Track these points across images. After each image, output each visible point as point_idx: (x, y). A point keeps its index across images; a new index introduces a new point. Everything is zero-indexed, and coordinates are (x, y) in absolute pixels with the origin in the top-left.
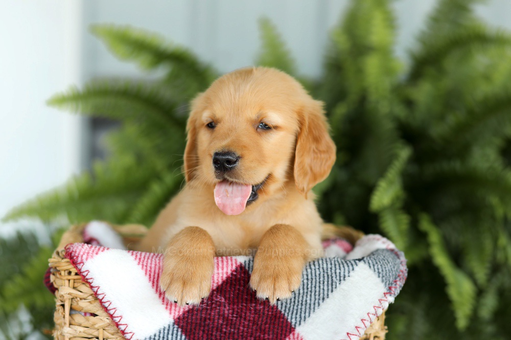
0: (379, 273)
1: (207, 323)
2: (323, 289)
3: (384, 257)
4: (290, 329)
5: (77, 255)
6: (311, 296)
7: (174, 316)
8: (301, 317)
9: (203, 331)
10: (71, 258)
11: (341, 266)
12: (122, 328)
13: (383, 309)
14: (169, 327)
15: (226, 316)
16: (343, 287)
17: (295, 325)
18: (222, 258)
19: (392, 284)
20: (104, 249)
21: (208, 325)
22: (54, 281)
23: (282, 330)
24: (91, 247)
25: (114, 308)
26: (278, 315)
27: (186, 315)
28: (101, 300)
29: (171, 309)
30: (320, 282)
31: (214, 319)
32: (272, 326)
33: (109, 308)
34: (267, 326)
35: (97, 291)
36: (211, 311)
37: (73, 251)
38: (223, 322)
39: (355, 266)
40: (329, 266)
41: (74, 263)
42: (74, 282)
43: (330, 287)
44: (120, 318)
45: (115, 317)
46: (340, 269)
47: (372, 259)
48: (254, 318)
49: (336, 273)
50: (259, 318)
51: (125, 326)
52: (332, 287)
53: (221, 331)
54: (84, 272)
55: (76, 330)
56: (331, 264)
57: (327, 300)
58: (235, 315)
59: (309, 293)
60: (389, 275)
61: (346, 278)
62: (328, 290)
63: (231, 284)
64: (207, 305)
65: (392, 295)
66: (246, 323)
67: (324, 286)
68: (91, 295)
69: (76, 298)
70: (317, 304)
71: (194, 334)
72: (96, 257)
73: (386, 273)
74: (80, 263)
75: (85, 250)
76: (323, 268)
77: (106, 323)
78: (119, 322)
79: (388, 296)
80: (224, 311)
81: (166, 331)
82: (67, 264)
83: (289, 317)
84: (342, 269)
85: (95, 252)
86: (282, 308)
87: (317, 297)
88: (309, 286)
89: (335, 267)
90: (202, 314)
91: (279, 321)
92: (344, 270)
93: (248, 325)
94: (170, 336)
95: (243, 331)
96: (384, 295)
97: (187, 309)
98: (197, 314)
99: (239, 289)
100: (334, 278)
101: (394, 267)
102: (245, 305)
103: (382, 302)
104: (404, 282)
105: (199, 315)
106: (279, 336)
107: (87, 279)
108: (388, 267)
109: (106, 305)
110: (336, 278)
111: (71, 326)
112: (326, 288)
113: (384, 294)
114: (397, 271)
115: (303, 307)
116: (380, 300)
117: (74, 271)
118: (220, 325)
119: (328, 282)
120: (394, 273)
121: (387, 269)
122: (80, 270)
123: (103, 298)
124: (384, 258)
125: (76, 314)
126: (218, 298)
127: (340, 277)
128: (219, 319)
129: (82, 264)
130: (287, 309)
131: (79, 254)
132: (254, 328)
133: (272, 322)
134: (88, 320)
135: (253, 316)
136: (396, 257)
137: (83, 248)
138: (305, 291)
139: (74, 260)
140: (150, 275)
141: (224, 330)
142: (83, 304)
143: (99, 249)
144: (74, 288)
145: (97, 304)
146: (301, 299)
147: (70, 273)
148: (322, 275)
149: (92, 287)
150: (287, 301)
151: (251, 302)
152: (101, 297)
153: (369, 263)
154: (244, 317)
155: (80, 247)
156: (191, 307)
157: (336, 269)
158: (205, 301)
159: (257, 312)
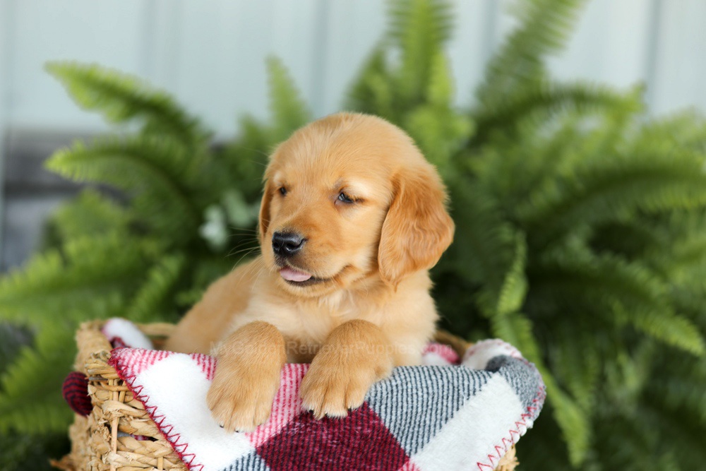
0: (518, 389)
1: (298, 451)
2: (447, 406)
4: (403, 458)
5: (125, 363)
6: (431, 415)
7: (256, 444)
8: (417, 443)
9: (294, 462)
10: (118, 368)
11: (471, 377)
12: (188, 459)
13: (520, 435)
14: (249, 456)
15: (324, 442)
16: (473, 403)
17: (410, 453)
19: (531, 404)
21: (301, 454)
23: (393, 459)
24: (145, 353)
25: (177, 434)
26: (389, 440)
27: (272, 443)
28: (160, 424)
29: (251, 436)
30: (443, 397)
31: (308, 447)
32: (380, 454)
33: (169, 435)
34: (374, 454)
35: (154, 413)
36: (305, 436)
37: (120, 358)
38: (320, 450)
39: (488, 379)
41: (122, 375)
42: (126, 395)
43: (455, 404)
44: (185, 446)
45: (178, 446)
46: (469, 380)
47: (510, 370)
48: (359, 444)
49: (463, 385)
50: (365, 445)
51: (193, 456)
52: (458, 403)
53: (317, 462)
54: (136, 388)
55: (126, 459)
57: (450, 420)
58: (335, 442)
59: (429, 412)
60: (529, 392)
61: (476, 393)
62: (453, 407)
64: (300, 429)
65: (532, 418)
66: (349, 451)
67: (447, 402)
68: (147, 414)
69: (128, 416)
70: (438, 426)
71: (282, 466)
72: (152, 368)
73: (526, 389)
74: (130, 377)
75: (137, 357)
76: (447, 378)
77: (166, 451)
78: (184, 451)
79: (526, 418)
80: (322, 436)
81: (245, 462)
83: (403, 443)
84: (472, 381)
85: (150, 361)
86: (394, 431)
87: (439, 417)
88: (430, 402)
89: (463, 377)
90: (292, 441)
91: (390, 447)
92: (475, 382)
93: (352, 454)
94: (250, 468)
95: (345, 461)
96: (521, 417)
97: (273, 435)
98: (286, 441)
100: (461, 392)
102: (349, 428)
103: (519, 425)
105: (289, 442)
106: (389, 466)
107: (140, 397)
109: (166, 430)
110: (463, 391)
111: (120, 452)
112: (450, 405)
113: (522, 415)
115: (421, 430)
116: (517, 423)
118: (315, 454)
119: (453, 396)
120: (533, 390)
121: (527, 384)
122: (131, 385)
123: (161, 422)
125: (127, 437)
127: (469, 390)
128: (314, 446)
129: (133, 378)
130: (401, 433)
131: (128, 363)
132: (359, 456)
133: (381, 448)
134: (143, 445)
135: (359, 442)
137: (134, 354)
138: (425, 409)
139: (123, 371)
141: (320, 460)
142: (138, 425)
143: (155, 357)
144: (125, 402)
145: (155, 427)
146: (418, 419)
147: (120, 383)
148: (446, 388)
149: (146, 407)
150: (401, 422)
151: (357, 425)
152: (158, 420)
153: (506, 374)
154: (346, 443)
155: (130, 354)
156: (279, 432)
157: (463, 380)
158: (298, 424)
159: (364, 437)
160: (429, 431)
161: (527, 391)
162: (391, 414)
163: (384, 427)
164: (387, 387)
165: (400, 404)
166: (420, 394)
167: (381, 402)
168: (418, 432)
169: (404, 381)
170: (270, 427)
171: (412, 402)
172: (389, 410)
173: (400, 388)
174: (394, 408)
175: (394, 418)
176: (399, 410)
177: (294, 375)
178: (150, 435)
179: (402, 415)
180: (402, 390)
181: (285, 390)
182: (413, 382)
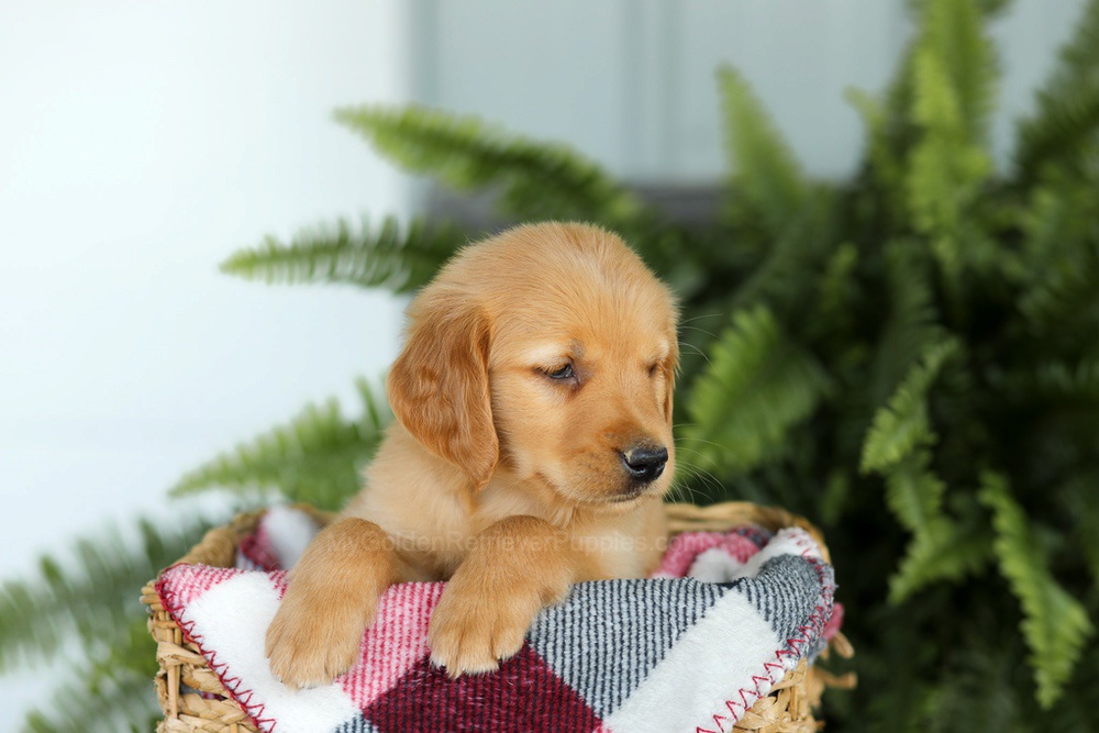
0: (768, 611)
1: (425, 713)
2: (653, 642)
4: (591, 721)
5: (172, 589)
6: (629, 655)
7: (361, 704)
8: (611, 697)
10: (164, 595)
11: (690, 596)
12: (266, 726)
13: (772, 683)
14: (355, 722)
15: (462, 699)
16: (693, 634)
17: (601, 714)
19: (794, 634)
20: (220, 579)
21: (429, 718)
23: (575, 724)
24: (199, 574)
25: (248, 691)
26: (566, 694)
27: (384, 702)
28: (222, 676)
29: (353, 692)
30: (645, 628)
31: (439, 707)
32: (554, 717)
33: (237, 691)
34: (545, 715)
35: (213, 660)
37: (167, 581)
38: (457, 711)
39: (717, 597)
41: (168, 607)
43: (666, 638)
44: (260, 708)
45: (251, 708)
46: (686, 602)
47: (758, 582)
48: (517, 702)
49: (677, 608)
50: (527, 701)
51: (272, 723)
52: (671, 637)
53: (455, 729)
54: (186, 624)
55: (188, 725)
57: (661, 664)
58: (479, 698)
59: (626, 650)
60: (790, 616)
61: (697, 620)
62: (663, 642)
64: (425, 681)
65: (794, 655)
66: (504, 712)
67: (654, 635)
69: (189, 664)
70: (642, 673)
72: (206, 595)
73: (784, 612)
74: (178, 608)
75: (188, 580)
76: (652, 598)
77: (236, 715)
78: (259, 715)
79: (783, 657)
80: (458, 690)
83: (589, 698)
84: (690, 603)
85: (204, 585)
86: (571, 681)
87: (642, 658)
88: (625, 637)
89: (678, 597)
90: (414, 698)
91: (569, 706)
92: (695, 604)
93: (507, 715)
95: (499, 725)
96: (775, 656)
97: (385, 690)
98: (406, 699)
100: (673, 621)
101: (803, 601)
102: (498, 678)
103: (771, 668)
105: (410, 699)
107: (194, 637)
108: (790, 601)
109: (232, 685)
110: (677, 618)
111: (181, 716)
112: (658, 640)
113: (777, 652)
114: (809, 608)
115: (616, 677)
116: (767, 666)
118: (451, 717)
119: (662, 626)
120: (801, 612)
121: (787, 604)
122: (179, 620)
123: (224, 673)
125: (191, 693)
127: (685, 617)
128: (448, 705)
129: (181, 611)
130: (583, 684)
131: (175, 589)
132: (520, 719)
133: (555, 707)
134: (211, 707)
135: (515, 698)
137: (183, 575)
138: (618, 646)
139: (168, 600)
141: (461, 726)
142: (200, 677)
144: (183, 645)
146: (609, 662)
148: (650, 614)
149: (203, 652)
150: (581, 667)
151: (511, 674)
152: (220, 671)
153: (749, 592)
154: (497, 701)
155: (179, 574)
156: (393, 686)
157: (678, 601)
158: (421, 673)
159: (523, 691)
160: (629, 680)
161: (787, 615)
162: (563, 655)
163: (554, 676)
164: (556, 615)
165: (576, 641)
166: (609, 624)
167: (546, 638)
168: (611, 681)
169: (585, 605)
170: (381, 678)
171: (597, 636)
172: (559, 651)
173: (577, 616)
174: (567, 647)
175: (567, 661)
176: (576, 649)
177: (416, 600)
178: (217, 692)
179: (580, 657)
180: (581, 620)
181: (401, 623)
182: (600, 606)
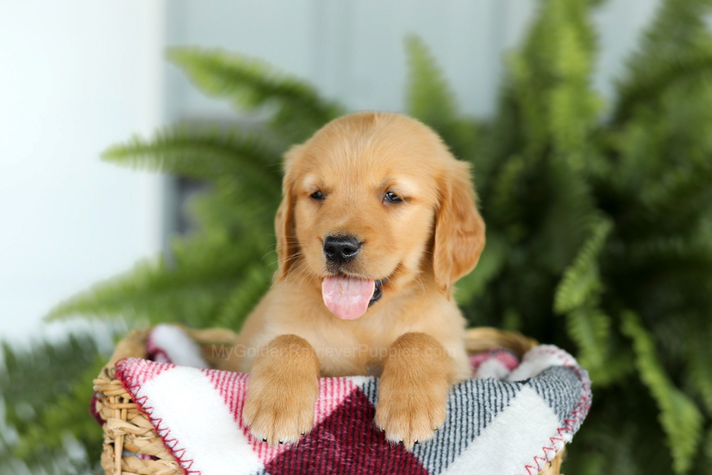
0: (551, 400)
1: (310, 470)
2: (473, 423)
3: (559, 378)
5: (130, 374)
6: (455, 432)
7: (265, 460)
8: (441, 462)
10: (123, 379)
11: (498, 391)
13: (556, 451)
14: (258, 474)
15: (337, 460)
16: (501, 420)
17: (433, 473)
18: (332, 379)
19: (569, 416)
20: (168, 367)
21: (313, 472)
22: (102, 410)
24: (151, 364)
25: (182, 449)
26: (409, 459)
27: (281, 460)
28: (164, 438)
29: (260, 451)
30: (467, 414)
31: (320, 465)
33: (174, 449)
34: (394, 474)
35: (158, 425)
36: (316, 453)
37: (125, 370)
38: (333, 468)
39: (517, 391)
40: (481, 391)
41: (127, 386)
42: (128, 412)
43: (482, 421)
44: (190, 462)
45: (183, 461)
46: (496, 395)
47: (541, 381)
48: (375, 463)
49: (490, 401)
50: (382, 463)
51: (198, 474)
52: (485, 420)
54: (140, 399)
56: (484, 388)
57: (477, 439)
58: (349, 460)
60: (565, 403)
61: (504, 408)
62: (479, 424)
63: (344, 416)
64: (311, 446)
65: (569, 431)
66: (365, 470)
67: (473, 418)
68: (151, 430)
69: (131, 434)
70: (463, 445)
72: (157, 378)
73: (561, 400)
74: (135, 386)
75: (143, 368)
76: (472, 394)
77: (171, 469)
78: (189, 468)
79: (563, 432)
80: (334, 453)
82: (117, 387)
83: (425, 463)
84: (499, 396)
85: (156, 371)
87: (464, 434)
88: (453, 419)
89: (489, 393)
90: (303, 458)
91: (411, 467)
92: (502, 396)
93: (368, 473)
96: (557, 432)
97: (282, 451)
98: (297, 458)
99: (355, 424)
100: (487, 408)
101: (572, 393)
102: (363, 445)
103: (555, 441)
104: (587, 413)
105: (299, 458)
107: (145, 409)
108: (564, 393)
109: (171, 444)
110: (490, 407)
111: (123, 472)
112: (476, 422)
113: (558, 429)
114: (577, 397)
115: (445, 448)
116: (552, 439)
117: (127, 397)
119: (479, 413)
120: (572, 400)
121: (562, 395)
122: (135, 396)
123: (166, 435)
124: (559, 380)
125: (131, 456)
126: (326, 435)
127: (496, 406)
128: (326, 464)
129: (137, 388)
130: (422, 452)
131: (133, 374)
133: (401, 468)
134: (146, 465)
135: (374, 460)
136: (576, 378)
137: (139, 364)
138: (448, 425)
139: (127, 382)
140: (231, 403)
142: (141, 444)
143: (161, 367)
144: (128, 420)
145: (159, 443)
146: (441, 436)
147: (121, 400)
148: (470, 404)
149: (151, 420)
151: (372, 441)
152: (163, 434)
153: (537, 387)
154: (361, 462)
155: (135, 364)
156: (288, 448)
157: (490, 396)
158: (308, 440)
159: (380, 454)
160: (454, 450)
161: (563, 403)
178: (154, 453)
